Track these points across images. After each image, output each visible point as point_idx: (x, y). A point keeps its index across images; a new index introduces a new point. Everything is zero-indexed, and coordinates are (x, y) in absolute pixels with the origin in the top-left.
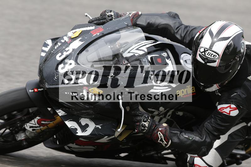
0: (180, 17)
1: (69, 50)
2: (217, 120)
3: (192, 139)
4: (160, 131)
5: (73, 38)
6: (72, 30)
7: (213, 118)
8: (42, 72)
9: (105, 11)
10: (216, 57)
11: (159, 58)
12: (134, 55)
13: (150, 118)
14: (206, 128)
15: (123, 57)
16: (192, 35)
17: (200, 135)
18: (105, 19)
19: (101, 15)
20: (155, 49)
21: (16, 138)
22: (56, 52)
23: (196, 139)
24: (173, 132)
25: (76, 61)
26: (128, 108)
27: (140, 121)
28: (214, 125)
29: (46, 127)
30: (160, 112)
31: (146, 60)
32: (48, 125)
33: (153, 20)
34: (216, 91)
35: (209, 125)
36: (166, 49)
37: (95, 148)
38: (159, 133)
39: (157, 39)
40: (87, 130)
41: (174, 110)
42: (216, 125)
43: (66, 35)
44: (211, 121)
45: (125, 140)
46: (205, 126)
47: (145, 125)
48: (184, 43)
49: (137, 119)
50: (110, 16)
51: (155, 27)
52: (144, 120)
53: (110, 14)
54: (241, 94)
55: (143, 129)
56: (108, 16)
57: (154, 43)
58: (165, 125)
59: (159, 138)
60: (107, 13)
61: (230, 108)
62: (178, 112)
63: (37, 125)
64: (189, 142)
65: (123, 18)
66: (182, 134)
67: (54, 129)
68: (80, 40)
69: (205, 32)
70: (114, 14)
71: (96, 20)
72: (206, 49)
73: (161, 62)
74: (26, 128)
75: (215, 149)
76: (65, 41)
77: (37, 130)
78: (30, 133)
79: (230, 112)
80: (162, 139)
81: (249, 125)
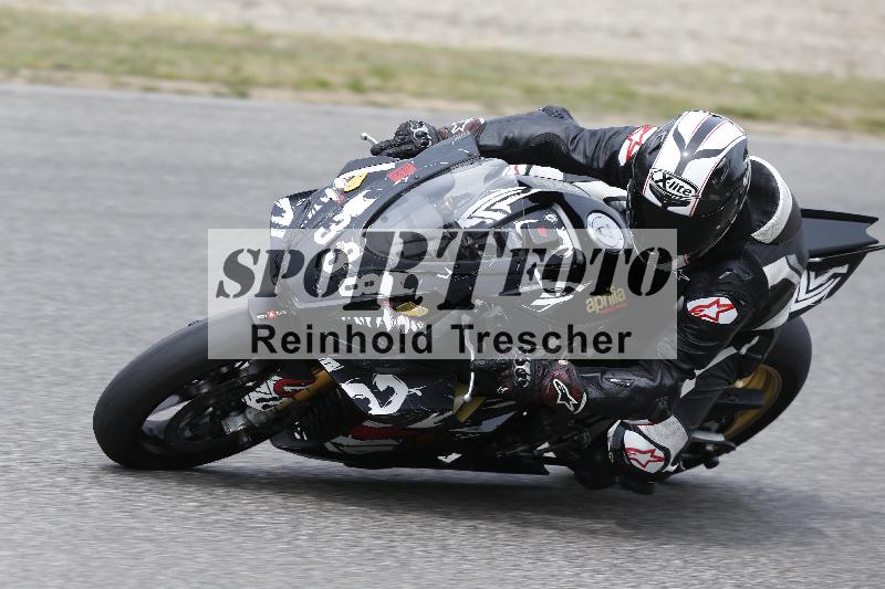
2: (689, 334)
3: (631, 384)
4: (556, 377)
9: (407, 125)
10: (691, 194)
12: (483, 222)
16: (612, 147)
17: (650, 374)
18: (411, 142)
20: (531, 204)
21: (225, 428)
23: (640, 381)
24: (585, 375)
29: (291, 399)
32: (296, 396)
33: (515, 132)
37: (398, 444)
38: (557, 382)
39: (528, 184)
40: (391, 401)
42: (686, 347)
43: (331, 187)
47: (523, 371)
54: (741, 274)
55: (522, 380)
57: (523, 192)
58: (563, 363)
59: (558, 394)
61: (719, 306)
63: (274, 395)
64: (625, 393)
66: (606, 377)
68: (365, 196)
72: (668, 173)
74: (249, 403)
76: (331, 198)
77: (274, 405)
78: (255, 416)
79: (717, 316)
80: (564, 395)
81: (744, 351)
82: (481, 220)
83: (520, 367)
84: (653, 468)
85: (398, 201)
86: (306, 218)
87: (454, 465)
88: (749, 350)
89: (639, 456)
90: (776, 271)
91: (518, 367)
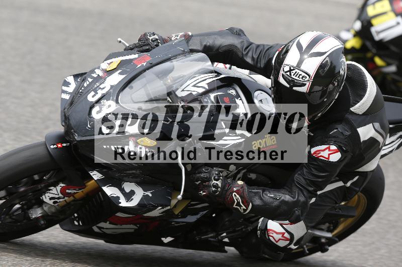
1: (105, 87)
3: (280, 199)
4: (235, 192)
6: (106, 60)
7: (305, 167)
8: (68, 118)
9: (145, 35)
10: (306, 79)
11: (225, 97)
14: (297, 182)
15: (177, 96)
17: (291, 193)
18: (148, 44)
20: (221, 84)
21: (30, 215)
22: (86, 91)
23: (285, 198)
24: (253, 190)
25: (117, 102)
27: (210, 180)
28: (307, 178)
29: (72, 198)
31: (208, 100)
32: (75, 195)
33: (210, 42)
35: (301, 177)
36: (233, 85)
37: (137, 228)
38: (235, 195)
39: (219, 72)
40: (133, 199)
41: (246, 170)
42: (311, 177)
43: (99, 68)
44: (303, 171)
46: (295, 179)
47: (217, 184)
50: (155, 41)
52: (214, 177)
53: (154, 38)
54: (343, 131)
55: (215, 190)
56: (152, 40)
57: (216, 76)
58: (240, 183)
59: (235, 202)
60: (149, 37)
61: (329, 150)
62: (250, 174)
63: (60, 195)
64: (276, 203)
66: (265, 192)
68: (120, 74)
69: (291, 44)
70: (159, 38)
73: (229, 102)
74: (45, 200)
76: (98, 75)
77: (60, 202)
78: (49, 208)
79: (329, 156)
80: (238, 203)
81: (349, 184)
82: (190, 92)
83: (216, 182)
84: (282, 244)
85: (139, 77)
86: (83, 86)
87: (169, 244)
88: (351, 184)
89: (275, 235)
90: (366, 132)
91: (214, 182)
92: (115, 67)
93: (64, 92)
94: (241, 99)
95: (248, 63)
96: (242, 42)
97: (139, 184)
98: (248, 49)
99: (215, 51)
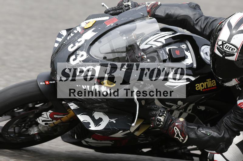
0: (201, 9)
1: (81, 41)
2: (237, 115)
3: (209, 135)
4: (177, 126)
5: (86, 28)
7: (233, 113)
8: (53, 63)
9: (123, 1)
10: (235, 51)
11: (177, 50)
12: (152, 46)
13: (165, 113)
14: (225, 123)
15: (140, 48)
16: (212, 27)
17: (219, 131)
18: (122, 9)
19: (118, 5)
22: (68, 43)
23: (214, 134)
24: (190, 127)
25: (88, 52)
26: (143, 103)
27: (155, 116)
28: (233, 121)
30: (179, 106)
31: (164, 52)
32: (62, 119)
33: (172, 11)
34: (236, 85)
35: (228, 120)
36: (186, 41)
37: (113, 143)
38: (175, 128)
39: (176, 31)
41: (194, 104)
42: (236, 121)
43: (79, 26)
44: (231, 116)
45: (143, 135)
46: (224, 121)
47: (160, 119)
48: (204, 35)
49: (152, 113)
50: (127, 6)
51: (174, 18)
52: (159, 114)
53: (127, 4)
55: (158, 124)
56: (125, 6)
58: (182, 120)
59: (175, 134)
60: (124, 3)
62: (200, 107)
63: (50, 119)
64: (206, 138)
65: (139, 8)
66: (199, 129)
67: (69, 124)
68: (93, 31)
69: (223, 24)
70: (131, 4)
71: (113, 10)
72: (224, 42)
73: (179, 54)
75: (236, 145)
76: (78, 31)
77: (50, 124)
78: (43, 127)
80: (178, 135)
82: (151, 46)
83: (160, 118)
86: (67, 39)
91: (158, 117)
92: (91, 26)
93: (57, 42)
94: (190, 52)
95: (197, 30)
96: (195, 14)
97: (106, 113)
98: (198, 20)
99: (174, 19)
